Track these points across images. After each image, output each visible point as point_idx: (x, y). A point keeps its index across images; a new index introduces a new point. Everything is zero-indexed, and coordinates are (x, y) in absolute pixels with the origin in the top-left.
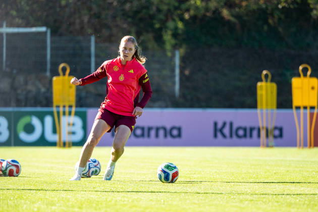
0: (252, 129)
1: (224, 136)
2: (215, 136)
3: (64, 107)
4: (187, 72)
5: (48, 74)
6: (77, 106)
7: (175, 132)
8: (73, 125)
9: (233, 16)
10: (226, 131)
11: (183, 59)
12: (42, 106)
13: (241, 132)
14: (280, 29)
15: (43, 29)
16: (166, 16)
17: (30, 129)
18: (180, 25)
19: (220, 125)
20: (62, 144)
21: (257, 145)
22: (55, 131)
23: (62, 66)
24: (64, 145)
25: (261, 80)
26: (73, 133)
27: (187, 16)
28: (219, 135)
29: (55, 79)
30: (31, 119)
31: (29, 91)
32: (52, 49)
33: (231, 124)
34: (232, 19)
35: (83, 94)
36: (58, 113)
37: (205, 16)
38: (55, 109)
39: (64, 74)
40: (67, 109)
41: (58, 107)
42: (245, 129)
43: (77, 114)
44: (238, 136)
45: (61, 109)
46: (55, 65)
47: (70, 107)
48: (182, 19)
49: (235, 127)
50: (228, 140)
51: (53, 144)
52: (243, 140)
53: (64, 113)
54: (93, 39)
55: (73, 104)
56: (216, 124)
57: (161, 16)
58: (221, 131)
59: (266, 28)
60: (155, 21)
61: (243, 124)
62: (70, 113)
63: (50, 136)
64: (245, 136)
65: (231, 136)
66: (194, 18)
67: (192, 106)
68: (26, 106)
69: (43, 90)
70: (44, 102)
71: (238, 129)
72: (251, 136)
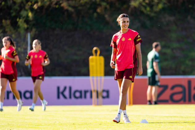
0: (86, 92)
1: (65, 97)
2: (58, 97)
7: (28, 95)
9: (70, 6)
10: (67, 93)
13: (78, 94)
14: (106, 16)
16: (20, 6)
18: (30, 14)
19: (61, 89)
21: (90, 104)
25: (92, 55)
27: (35, 7)
28: (61, 96)
33: (70, 88)
34: (70, 9)
37: (49, 6)
42: (81, 92)
44: (76, 97)
48: (32, 9)
50: (68, 100)
52: (79, 100)
56: (58, 88)
57: (16, 7)
58: (62, 93)
59: (95, 15)
60: (12, 11)
64: (81, 97)
65: (70, 97)
66: (41, 8)
71: (76, 91)
72: (85, 97)
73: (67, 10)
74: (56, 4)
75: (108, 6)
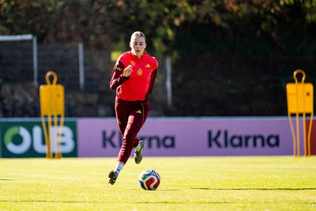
0: (247, 138)
2: (210, 145)
3: (53, 116)
4: (179, 79)
5: (35, 83)
6: (66, 116)
7: (168, 142)
8: (63, 135)
9: (223, 20)
10: (221, 140)
11: (175, 67)
12: (31, 116)
13: (236, 141)
14: (273, 34)
15: (28, 37)
16: (156, 22)
17: (18, 140)
18: (170, 33)
19: (214, 134)
20: (51, 155)
23: (49, 74)
24: (54, 156)
26: (63, 144)
27: (177, 22)
28: (214, 144)
29: (42, 87)
30: (19, 130)
31: (16, 102)
32: (39, 57)
33: (226, 133)
34: (224, 25)
35: (73, 103)
36: (47, 123)
37: (195, 21)
38: (43, 120)
39: (52, 83)
40: (56, 120)
41: (46, 117)
42: (240, 138)
43: (66, 124)
44: (234, 145)
45: (50, 120)
46: (42, 74)
47: (59, 116)
48: (172, 26)
49: (230, 136)
50: (223, 149)
51: (43, 155)
53: (53, 124)
54: (81, 46)
55: (62, 112)
56: (210, 133)
57: (151, 23)
59: (259, 33)
61: (238, 133)
62: (59, 124)
64: (240, 145)
65: (226, 145)
66: (184, 24)
67: (185, 115)
68: (13, 116)
69: (31, 100)
70: (32, 112)
71: (233, 137)
72: (247, 145)
73: (220, 27)
74: (205, 18)
75: (275, 22)
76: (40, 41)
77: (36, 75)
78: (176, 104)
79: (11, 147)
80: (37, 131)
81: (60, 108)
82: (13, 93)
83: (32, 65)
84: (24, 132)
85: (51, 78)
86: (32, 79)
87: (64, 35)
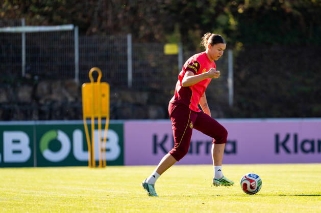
1: (288, 151)
2: (277, 151)
3: (96, 119)
4: (242, 75)
5: (76, 80)
6: (111, 118)
7: (229, 148)
8: (107, 140)
9: (294, 7)
10: (290, 144)
12: (70, 119)
13: (308, 146)
15: (70, 27)
16: (216, 9)
17: (55, 146)
18: (232, 22)
19: (282, 139)
20: (94, 163)
22: (85, 148)
23: (92, 70)
24: (97, 164)
26: (108, 150)
27: (240, 11)
28: (281, 149)
29: (84, 85)
30: (57, 134)
31: (54, 102)
32: (80, 51)
33: (296, 137)
34: (296, 12)
35: (119, 103)
36: (89, 126)
37: (262, 8)
38: (85, 122)
39: (95, 81)
40: (100, 122)
41: (89, 119)
42: (312, 143)
43: (111, 127)
44: (304, 151)
45: (93, 122)
46: (84, 70)
47: (104, 119)
48: (235, 14)
49: (300, 140)
50: (293, 156)
51: (84, 164)
52: (310, 155)
53: (96, 127)
54: (129, 38)
55: (107, 115)
56: (277, 137)
57: (211, 10)
58: (284, 144)
60: (203, 16)
61: (310, 137)
62: (103, 127)
63: (80, 154)
64: (312, 150)
65: (296, 151)
66: (249, 11)
67: (248, 116)
68: (50, 119)
69: (71, 99)
70: (73, 114)
71: (304, 142)
72: (319, 150)
73: (291, 15)
74: (273, 5)
76: (82, 32)
77: (77, 71)
78: (238, 104)
79: (48, 154)
80: (78, 135)
81: (105, 110)
82: (50, 92)
83: (73, 59)
84: (62, 137)
85: (95, 75)
86: (73, 77)
87: (110, 23)
